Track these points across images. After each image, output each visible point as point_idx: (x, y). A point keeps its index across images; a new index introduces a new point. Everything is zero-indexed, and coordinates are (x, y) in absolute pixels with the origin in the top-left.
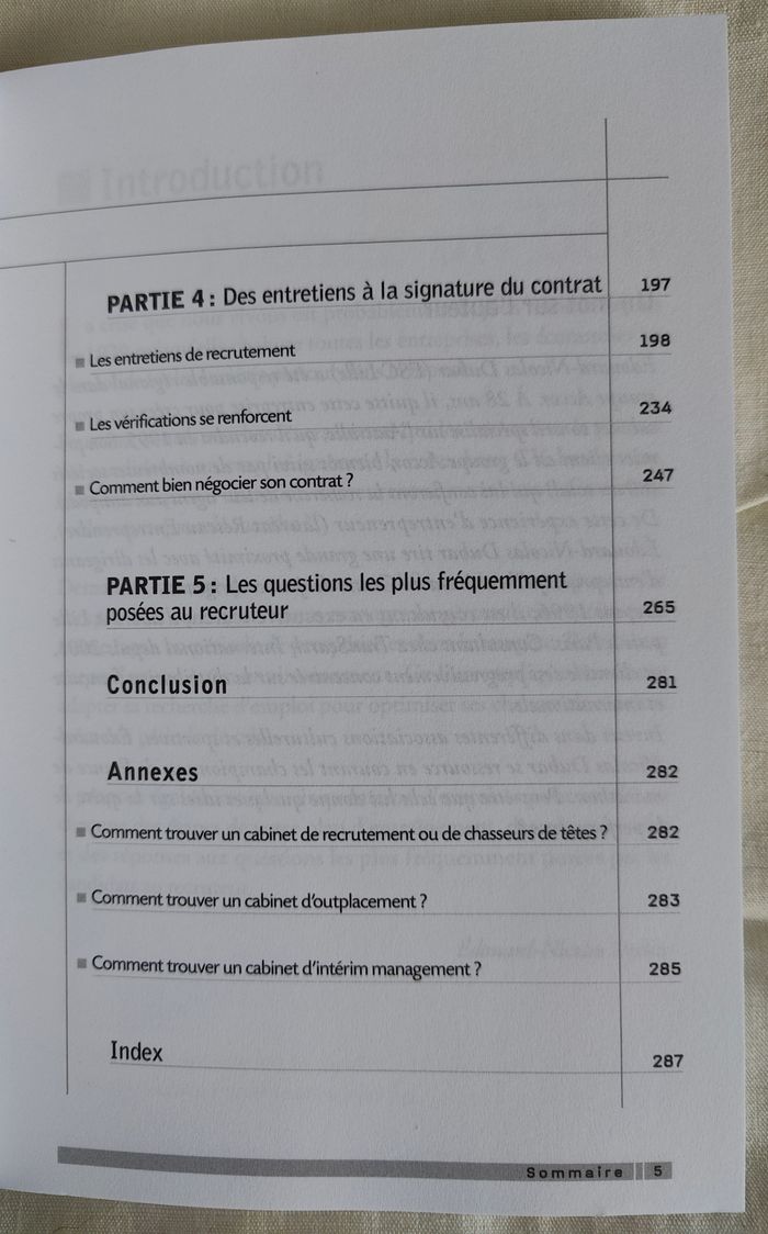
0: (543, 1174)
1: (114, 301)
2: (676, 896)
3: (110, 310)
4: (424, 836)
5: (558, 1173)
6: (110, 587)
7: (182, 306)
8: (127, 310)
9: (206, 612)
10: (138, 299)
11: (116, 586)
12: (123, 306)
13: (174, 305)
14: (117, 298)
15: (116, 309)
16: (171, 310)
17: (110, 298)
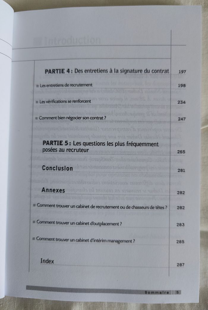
0: (149, 293)
1: (47, 71)
2: (183, 224)
3: (46, 73)
4: (121, 208)
5: (153, 293)
6: (44, 143)
7: (64, 73)
8: (50, 73)
9: (68, 150)
10: (53, 71)
11: (45, 143)
12: (49, 72)
13: (62, 72)
14: (47, 70)
15: (47, 73)
16: (61, 74)
17: (46, 70)
